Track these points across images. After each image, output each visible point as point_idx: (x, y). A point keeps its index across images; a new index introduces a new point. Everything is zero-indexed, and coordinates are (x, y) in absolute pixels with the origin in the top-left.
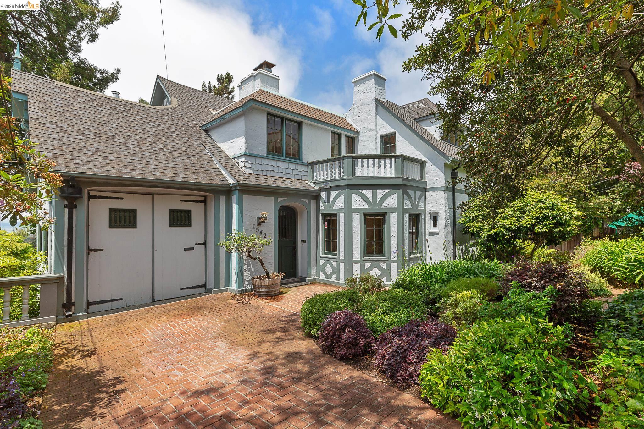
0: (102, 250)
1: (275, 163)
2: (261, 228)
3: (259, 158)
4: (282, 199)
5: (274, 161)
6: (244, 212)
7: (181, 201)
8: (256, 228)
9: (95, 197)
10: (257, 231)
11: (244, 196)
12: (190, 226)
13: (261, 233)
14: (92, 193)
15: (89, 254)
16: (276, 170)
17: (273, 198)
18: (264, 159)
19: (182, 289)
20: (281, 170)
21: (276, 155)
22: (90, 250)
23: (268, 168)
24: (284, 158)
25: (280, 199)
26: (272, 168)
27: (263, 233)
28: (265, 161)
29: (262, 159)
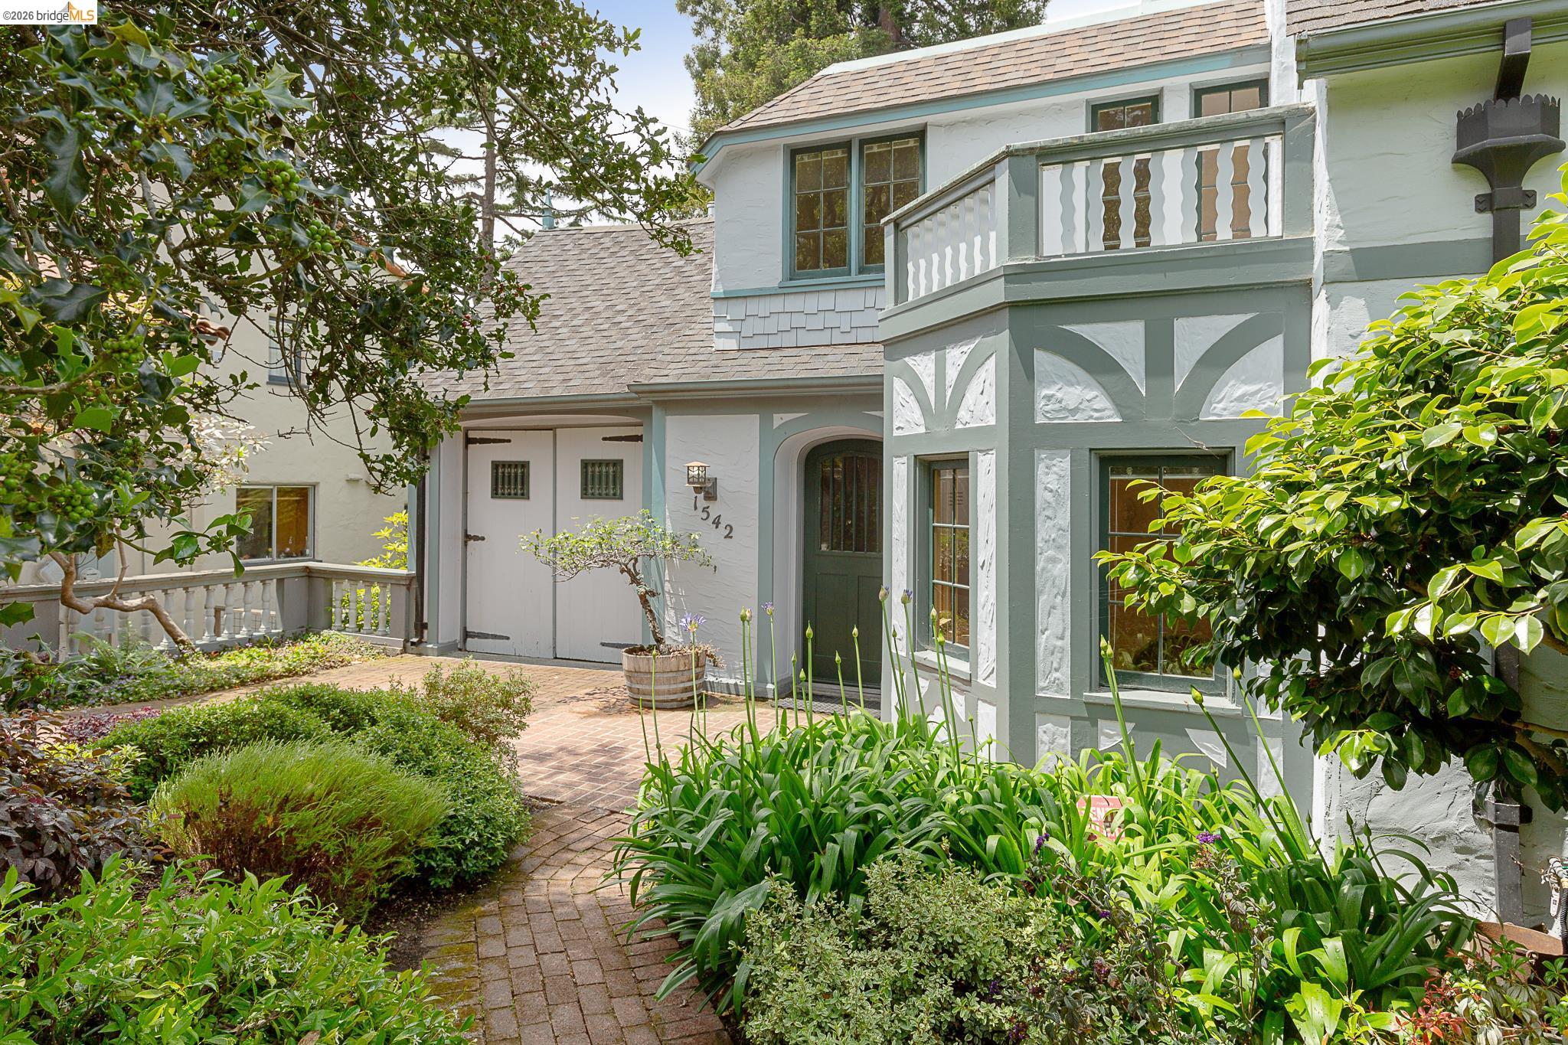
0: (483, 539)
1: (811, 303)
2: (715, 509)
3: (756, 300)
4: (788, 417)
5: (808, 296)
6: (667, 464)
7: (605, 439)
8: (700, 509)
9: (474, 441)
10: (705, 515)
11: (668, 418)
12: (621, 498)
13: (717, 523)
14: (472, 435)
15: (466, 544)
16: (816, 323)
17: (755, 419)
18: (773, 299)
19: (603, 644)
20: (832, 320)
21: (825, 275)
22: (467, 537)
23: (784, 323)
24: (854, 277)
25: (779, 419)
26: (799, 321)
27: (722, 525)
28: (776, 304)
29: (768, 299)
